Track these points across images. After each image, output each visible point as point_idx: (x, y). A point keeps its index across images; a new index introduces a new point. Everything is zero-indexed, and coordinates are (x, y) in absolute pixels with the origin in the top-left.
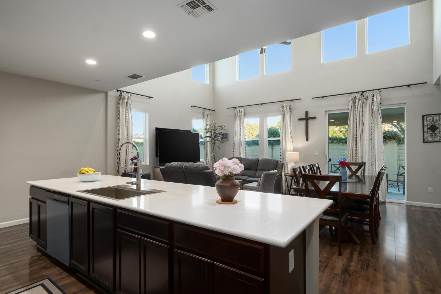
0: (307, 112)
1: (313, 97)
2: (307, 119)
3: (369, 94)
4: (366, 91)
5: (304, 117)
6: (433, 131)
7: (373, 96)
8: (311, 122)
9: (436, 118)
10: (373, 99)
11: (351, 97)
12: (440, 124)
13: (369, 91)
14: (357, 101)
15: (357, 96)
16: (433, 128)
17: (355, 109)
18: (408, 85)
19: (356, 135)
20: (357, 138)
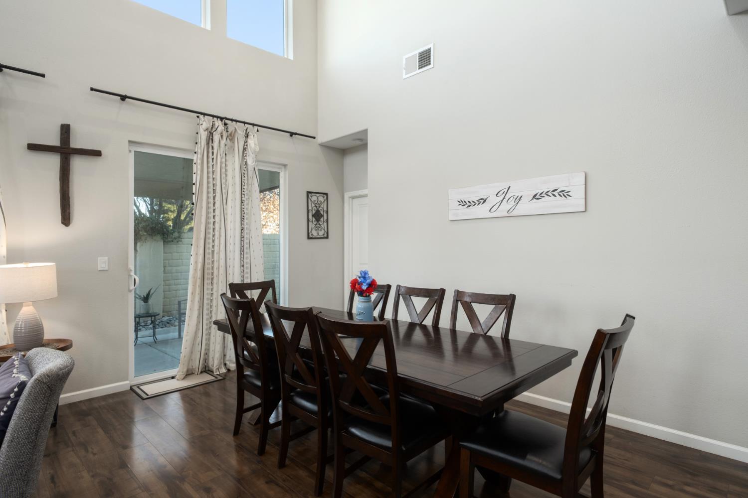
1: (94, 87)
2: (65, 150)
3: (240, 129)
4: (232, 120)
5: (55, 141)
6: (318, 220)
7: (247, 136)
8: (78, 164)
9: (321, 199)
10: (246, 142)
11: (206, 122)
12: (325, 209)
13: (237, 121)
14: (216, 137)
15: (217, 125)
16: (318, 216)
17: (210, 154)
18: (295, 132)
19: (214, 217)
20: (217, 226)
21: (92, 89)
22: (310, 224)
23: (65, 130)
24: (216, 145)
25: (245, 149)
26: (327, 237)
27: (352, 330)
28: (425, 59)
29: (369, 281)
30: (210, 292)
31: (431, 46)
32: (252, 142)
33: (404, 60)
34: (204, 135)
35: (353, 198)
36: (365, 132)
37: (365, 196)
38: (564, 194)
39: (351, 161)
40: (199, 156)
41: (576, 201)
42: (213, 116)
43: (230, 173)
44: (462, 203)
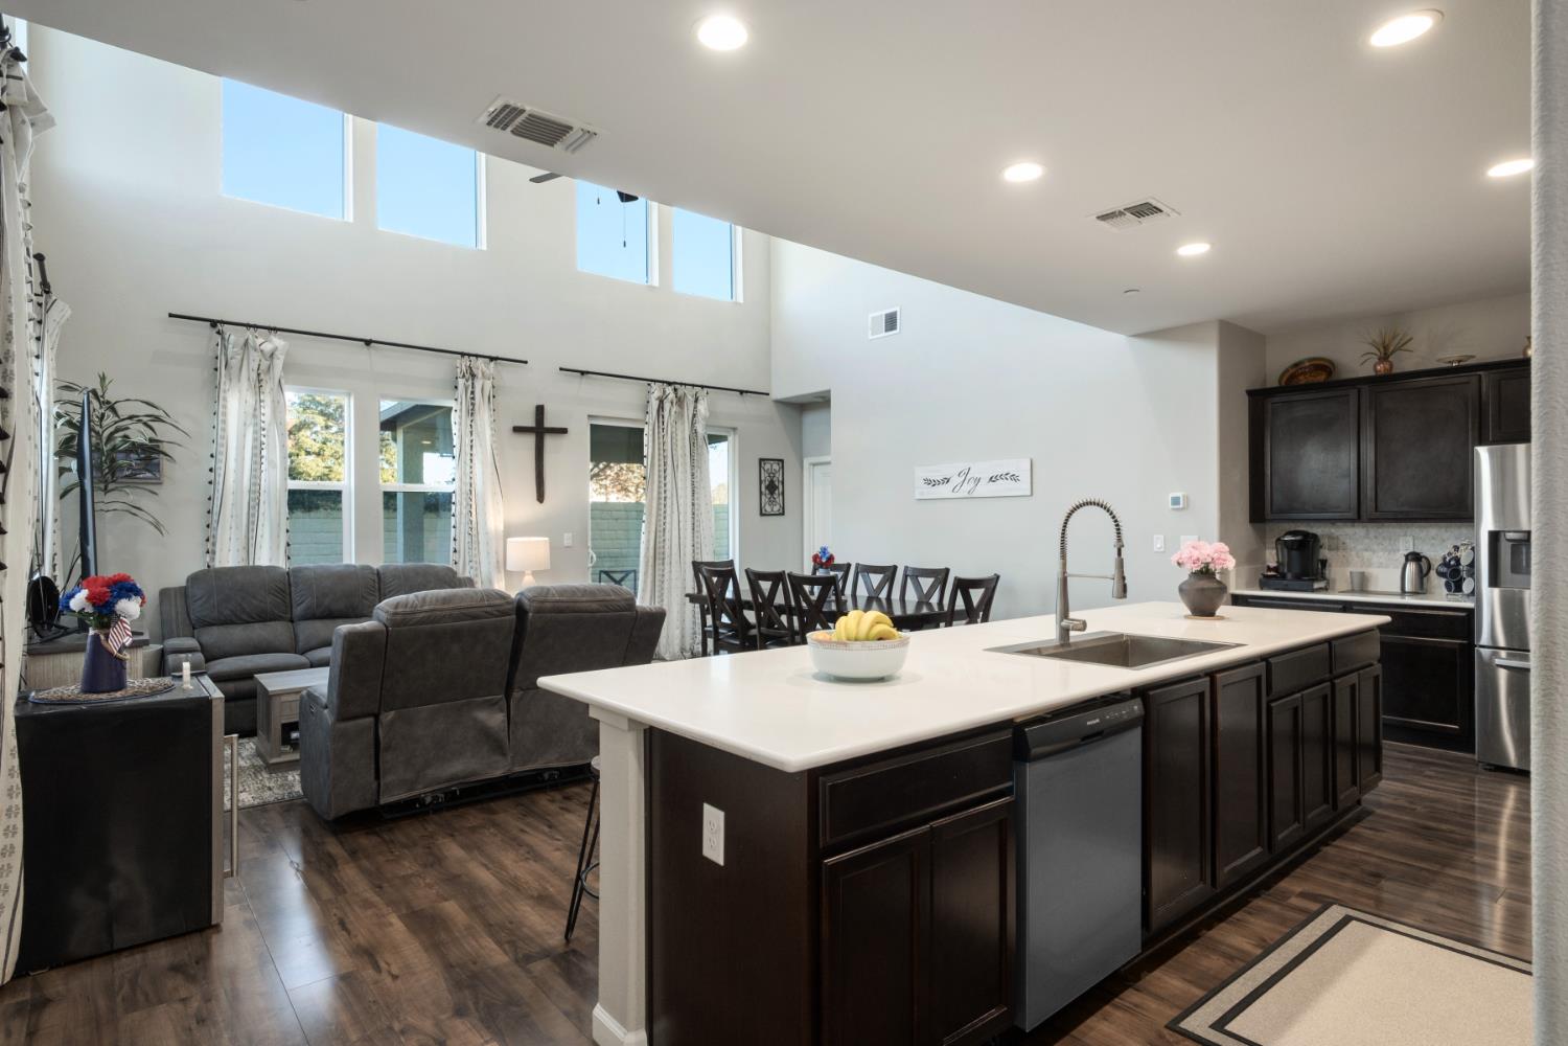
0: (540, 410)
2: (540, 430)
3: (689, 393)
4: (681, 384)
5: (530, 422)
6: (772, 493)
7: (696, 401)
8: (550, 442)
9: (776, 467)
10: (695, 407)
11: (657, 390)
12: (781, 479)
13: (685, 385)
14: (667, 405)
15: (668, 392)
16: (772, 487)
17: (661, 424)
18: (745, 389)
19: (665, 492)
20: (669, 501)
21: (561, 369)
22: (763, 497)
23: (540, 411)
24: (666, 414)
25: (694, 416)
26: (783, 514)
27: (812, 581)
28: (891, 322)
29: (827, 555)
30: (661, 573)
31: (897, 309)
32: (702, 407)
33: (870, 320)
34: (655, 404)
35: (814, 465)
36: (829, 391)
37: (828, 463)
38: (1014, 478)
39: (810, 419)
40: (651, 427)
41: (1023, 487)
42: (663, 382)
43: (680, 443)
44: (928, 482)
